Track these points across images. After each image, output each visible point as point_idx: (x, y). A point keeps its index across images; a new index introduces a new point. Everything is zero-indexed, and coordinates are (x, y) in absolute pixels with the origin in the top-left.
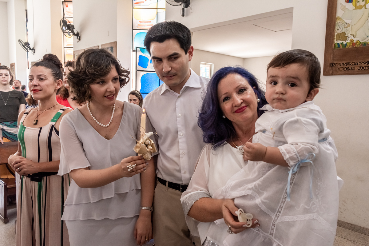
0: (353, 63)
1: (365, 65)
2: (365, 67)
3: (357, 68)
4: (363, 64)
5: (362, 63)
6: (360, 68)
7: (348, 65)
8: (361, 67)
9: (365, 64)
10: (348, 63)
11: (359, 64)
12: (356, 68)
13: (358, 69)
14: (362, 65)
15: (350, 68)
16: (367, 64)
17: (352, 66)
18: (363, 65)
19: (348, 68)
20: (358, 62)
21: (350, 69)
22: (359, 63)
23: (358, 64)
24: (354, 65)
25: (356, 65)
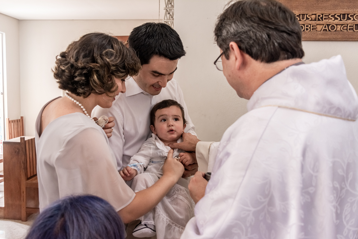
0: (314, 17)
1: (336, 21)
2: (337, 25)
3: (322, 26)
4: (333, 19)
5: (330, 16)
6: (327, 28)
7: (303, 18)
8: (328, 25)
9: (336, 19)
10: (303, 15)
11: (325, 19)
12: (319, 28)
13: (324, 28)
14: (330, 21)
15: (307, 26)
16: (341, 20)
17: (310, 22)
18: (332, 21)
19: (304, 25)
20: (322, 14)
21: (307, 29)
22: (324, 17)
23: (322, 18)
24: (315, 20)
25: (319, 20)
